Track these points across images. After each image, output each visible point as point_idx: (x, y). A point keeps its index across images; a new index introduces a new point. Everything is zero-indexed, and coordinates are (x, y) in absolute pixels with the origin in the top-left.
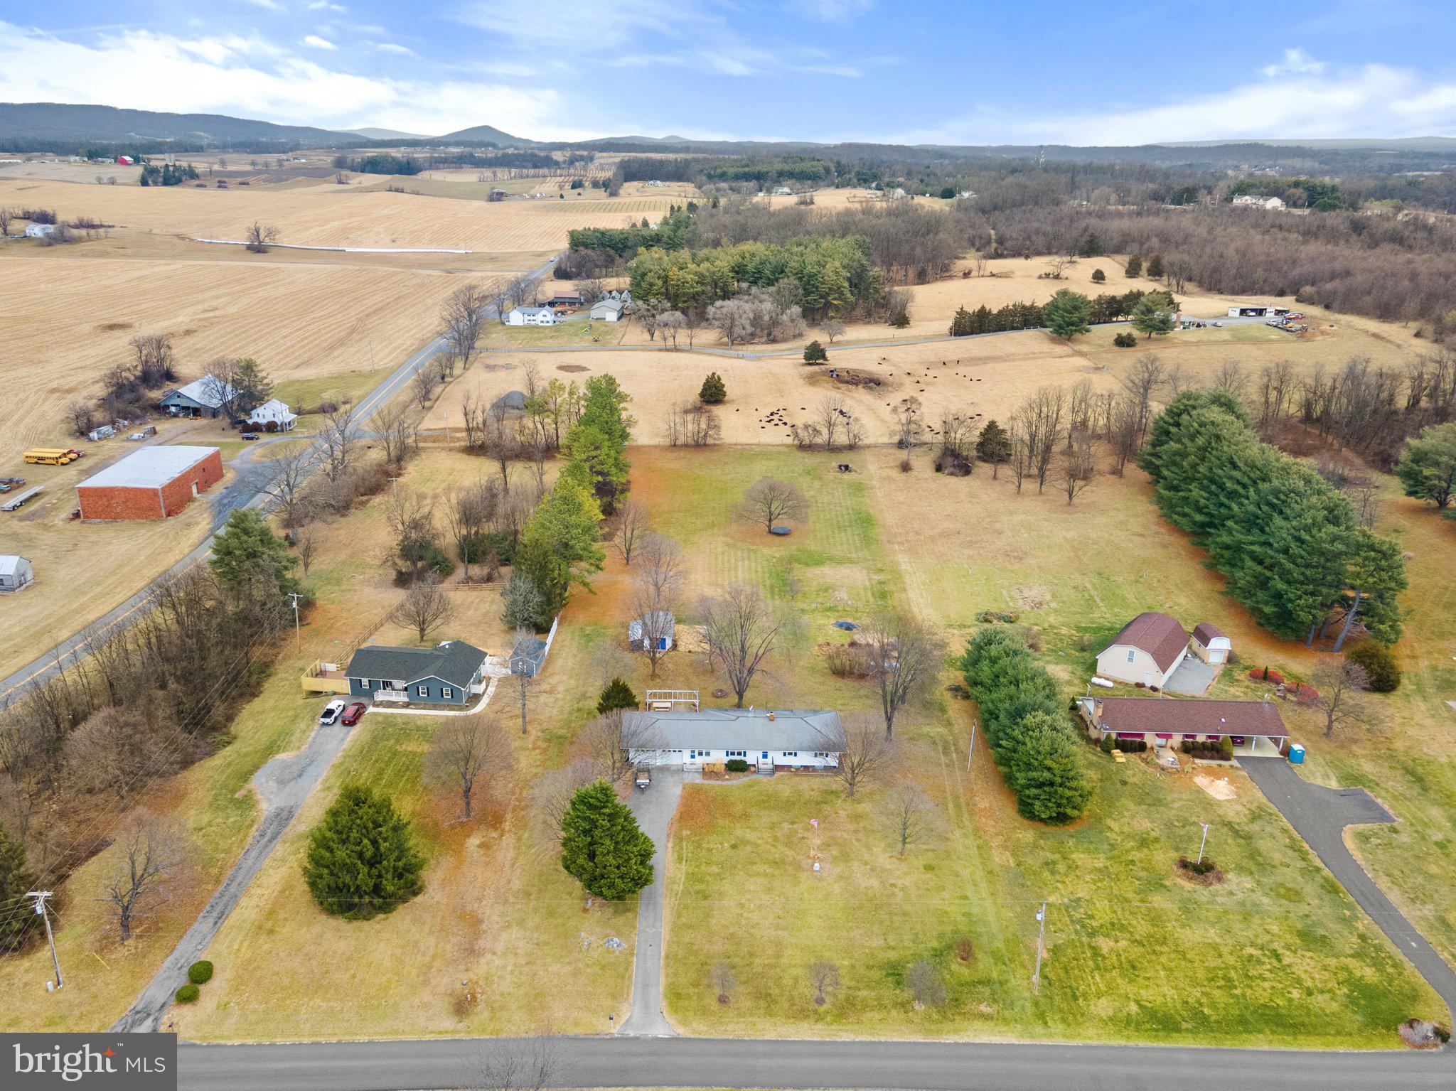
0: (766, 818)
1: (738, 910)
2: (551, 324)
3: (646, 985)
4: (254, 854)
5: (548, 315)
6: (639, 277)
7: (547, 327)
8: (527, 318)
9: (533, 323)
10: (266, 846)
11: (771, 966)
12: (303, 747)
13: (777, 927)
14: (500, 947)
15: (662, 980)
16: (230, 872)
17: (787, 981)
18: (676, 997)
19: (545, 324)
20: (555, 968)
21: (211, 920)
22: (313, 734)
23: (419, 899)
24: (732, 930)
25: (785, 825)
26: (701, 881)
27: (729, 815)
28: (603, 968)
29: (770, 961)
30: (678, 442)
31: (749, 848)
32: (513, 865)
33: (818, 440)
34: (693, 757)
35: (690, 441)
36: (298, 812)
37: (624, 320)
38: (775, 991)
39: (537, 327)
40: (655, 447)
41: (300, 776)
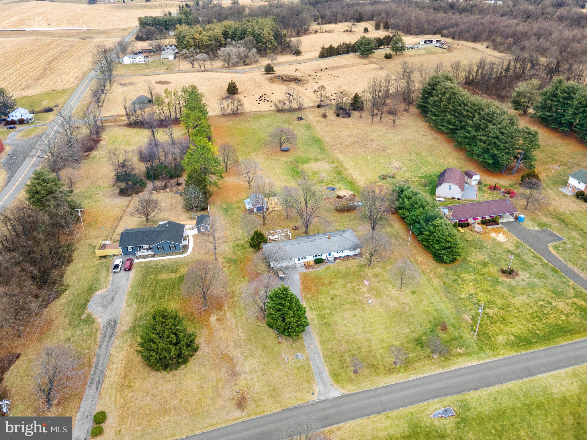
0: (340, 283)
1: (345, 328)
2: (144, 62)
3: (320, 373)
4: (104, 347)
5: (142, 58)
6: (180, 39)
7: (142, 64)
8: (131, 60)
9: (135, 62)
10: (109, 342)
11: (370, 351)
12: (109, 286)
13: (365, 333)
14: (247, 369)
15: (326, 369)
16: (95, 360)
17: (379, 357)
18: (335, 375)
19: (141, 63)
20: (276, 374)
21: (94, 387)
22: (111, 278)
23: (198, 353)
24: (346, 338)
25: (349, 284)
26: (324, 317)
27: (323, 284)
28: (298, 369)
29: (368, 349)
30: (225, 113)
31: (338, 298)
32: (237, 327)
33: (286, 107)
34: (299, 260)
35: (230, 112)
36: (119, 321)
37: (177, 59)
38: (376, 363)
39: (137, 64)
40: (215, 116)
41: (113, 301)
